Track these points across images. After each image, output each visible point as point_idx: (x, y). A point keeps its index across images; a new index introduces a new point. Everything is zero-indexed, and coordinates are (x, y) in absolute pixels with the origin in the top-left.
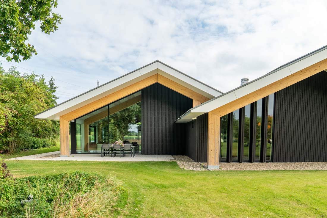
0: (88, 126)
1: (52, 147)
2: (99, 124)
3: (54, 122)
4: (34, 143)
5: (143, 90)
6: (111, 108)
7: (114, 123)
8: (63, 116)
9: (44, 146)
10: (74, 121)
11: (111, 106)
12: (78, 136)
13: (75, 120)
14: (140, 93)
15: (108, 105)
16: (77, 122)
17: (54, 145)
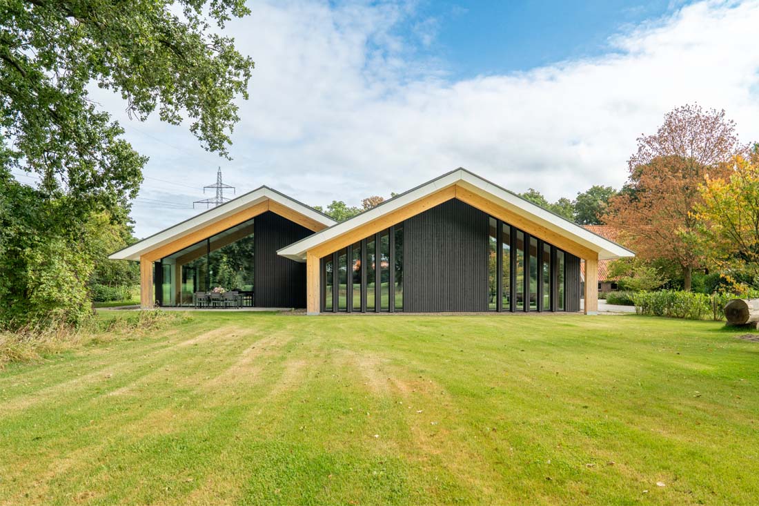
0: (181, 267)
1: (125, 301)
2: (203, 265)
3: (131, 262)
4: (100, 292)
5: (256, 218)
6: (213, 242)
7: (228, 262)
8: (145, 255)
9: (113, 299)
10: (159, 261)
11: (211, 240)
12: (166, 287)
13: (162, 259)
14: (252, 222)
15: (208, 239)
16: (164, 262)
17: (129, 298)
